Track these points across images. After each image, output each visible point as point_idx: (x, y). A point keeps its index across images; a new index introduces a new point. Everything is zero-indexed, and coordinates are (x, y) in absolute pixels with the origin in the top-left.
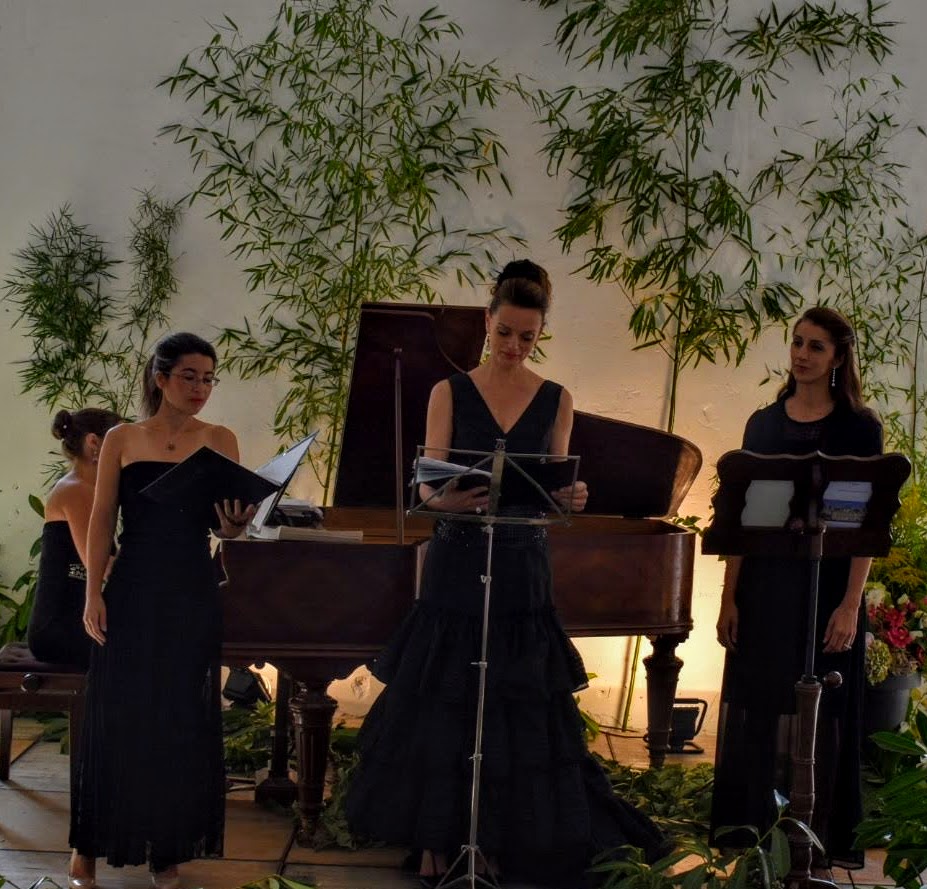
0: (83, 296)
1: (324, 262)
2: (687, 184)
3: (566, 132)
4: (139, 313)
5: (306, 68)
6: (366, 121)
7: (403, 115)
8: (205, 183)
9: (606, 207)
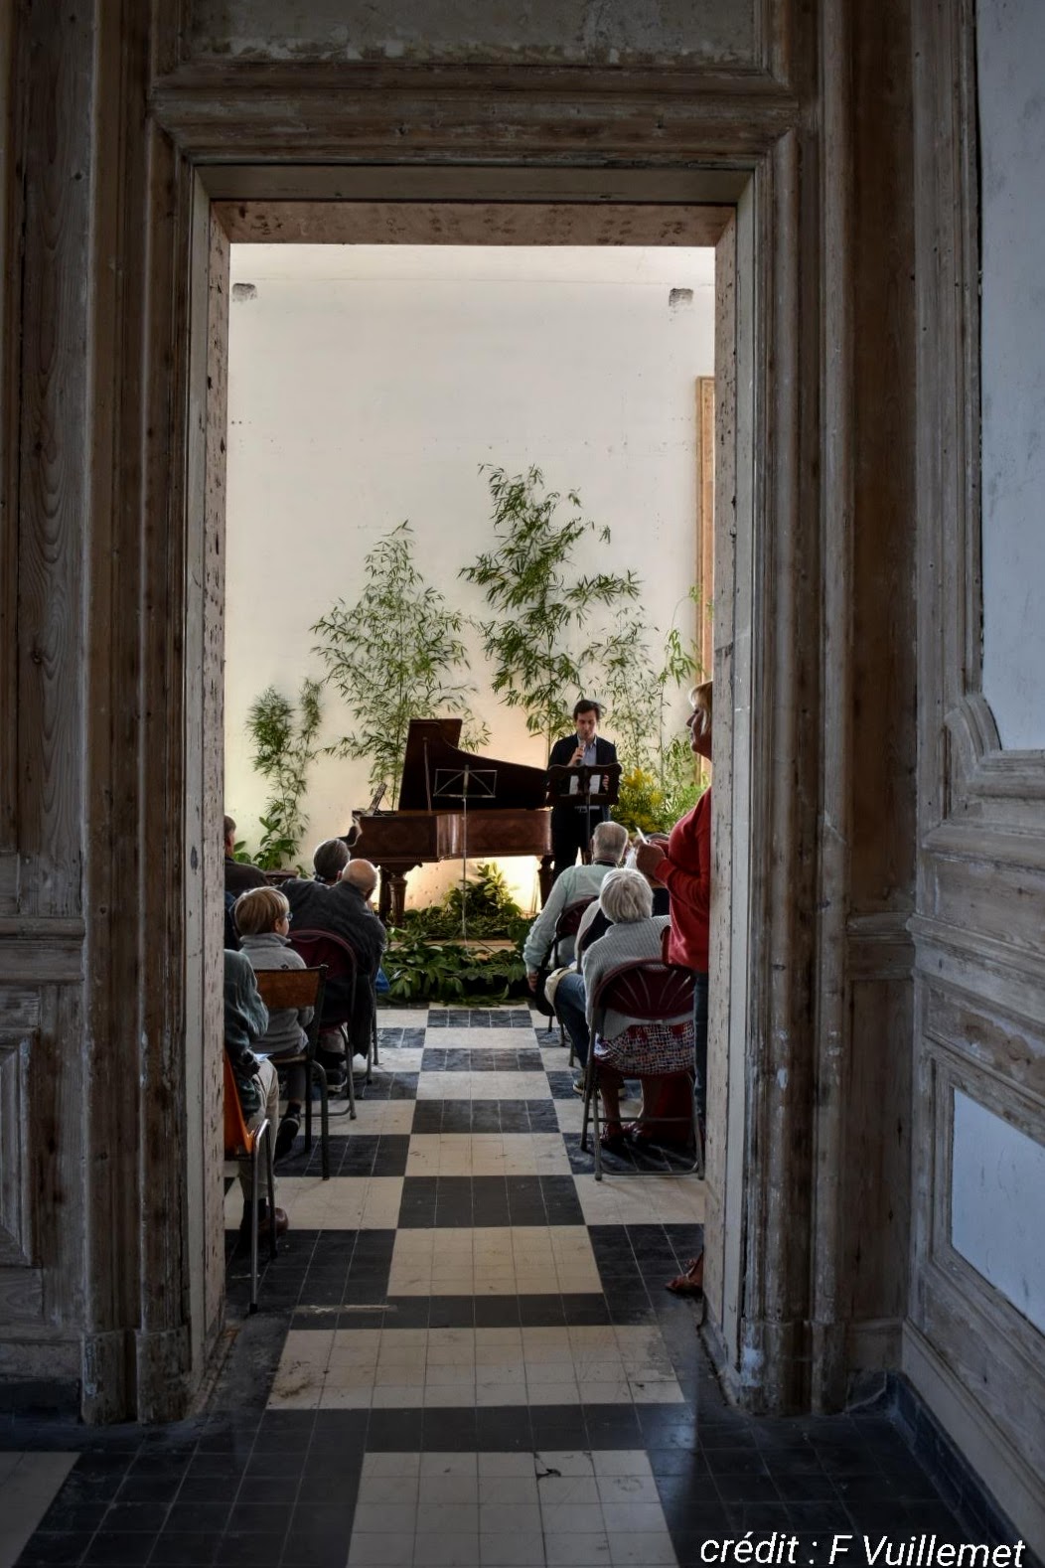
0: (280, 726)
1: (387, 705)
2: (550, 660)
3: (493, 640)
4: (305, 733)
5: (375, 619)
6: (404, 641)
7: (420, 637)
8: (332, 673)
9: (513, 673)
